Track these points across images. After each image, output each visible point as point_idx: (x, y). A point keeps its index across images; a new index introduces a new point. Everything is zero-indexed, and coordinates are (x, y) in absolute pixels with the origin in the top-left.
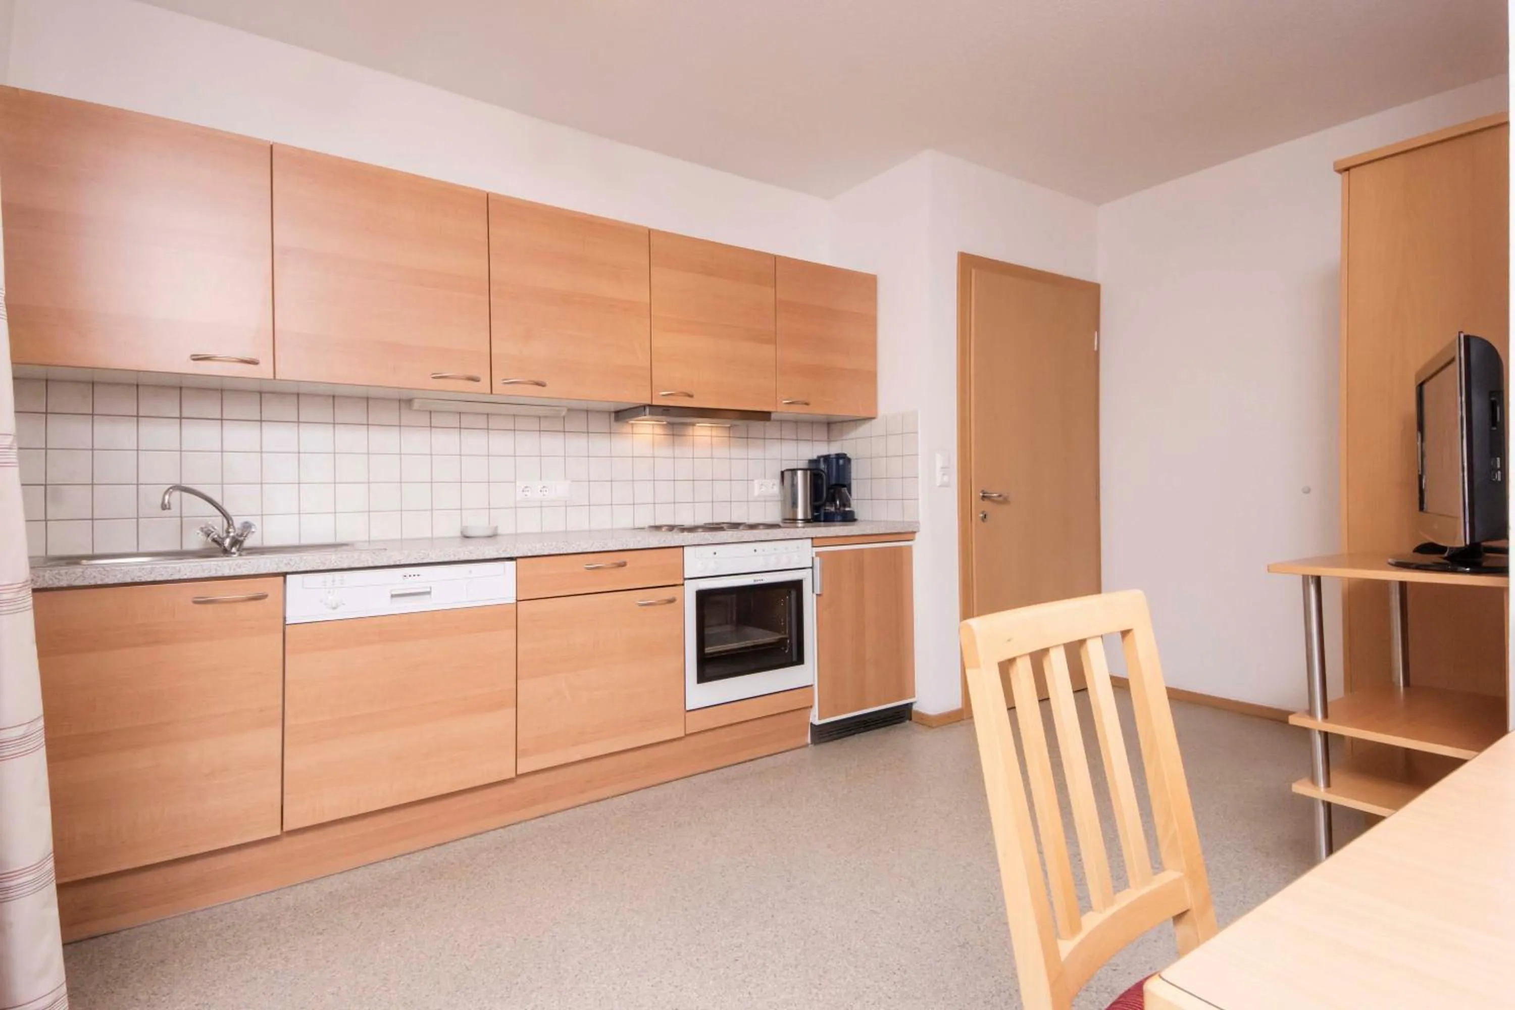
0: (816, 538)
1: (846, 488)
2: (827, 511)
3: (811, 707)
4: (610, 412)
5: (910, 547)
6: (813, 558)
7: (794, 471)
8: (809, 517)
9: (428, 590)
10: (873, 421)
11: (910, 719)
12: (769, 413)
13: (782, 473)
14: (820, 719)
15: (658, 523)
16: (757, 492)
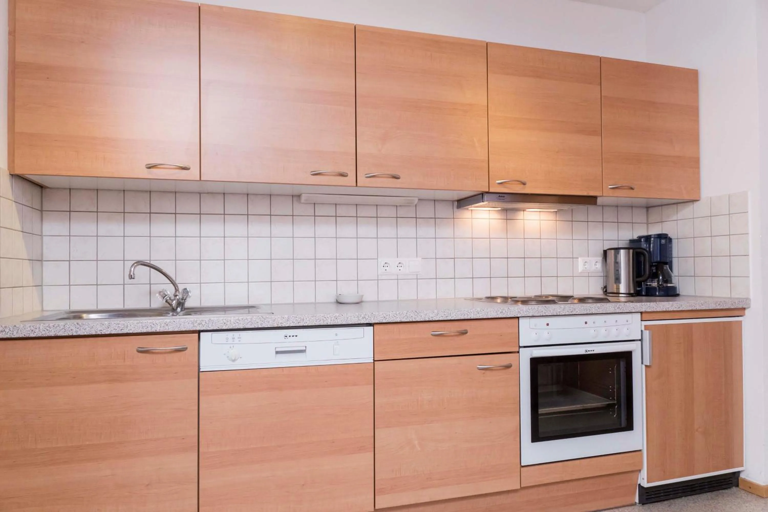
0: (646, 312)
1: (668, 266)
2: (649, 286)
3: (640, 471)
4: (453, 201)
5: (740, 322)
6: (642, 331)
7: (617, 250)
8: (632, 292)
9: (304, 349)
10: (696, 204)
11: (737, 486)
12: (595, 197)
13: (605, 252)
14: (648, 482)
15: (493, 295)
16: (580, 268)
